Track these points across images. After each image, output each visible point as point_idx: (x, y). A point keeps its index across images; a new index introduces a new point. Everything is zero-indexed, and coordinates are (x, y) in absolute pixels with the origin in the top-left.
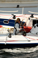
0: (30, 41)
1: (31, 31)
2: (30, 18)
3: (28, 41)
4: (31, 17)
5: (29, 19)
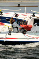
0: (29, 39)
3: (27, 39)
4: (32, 16)
5: (31, 18)
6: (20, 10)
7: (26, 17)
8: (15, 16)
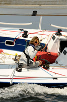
0: (56, 79)
1: (57, 60)
2: (55, 36)
4: (56, 34)
6: (31, 23)
7: (44, 36)
8: (23, 36)
